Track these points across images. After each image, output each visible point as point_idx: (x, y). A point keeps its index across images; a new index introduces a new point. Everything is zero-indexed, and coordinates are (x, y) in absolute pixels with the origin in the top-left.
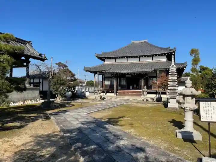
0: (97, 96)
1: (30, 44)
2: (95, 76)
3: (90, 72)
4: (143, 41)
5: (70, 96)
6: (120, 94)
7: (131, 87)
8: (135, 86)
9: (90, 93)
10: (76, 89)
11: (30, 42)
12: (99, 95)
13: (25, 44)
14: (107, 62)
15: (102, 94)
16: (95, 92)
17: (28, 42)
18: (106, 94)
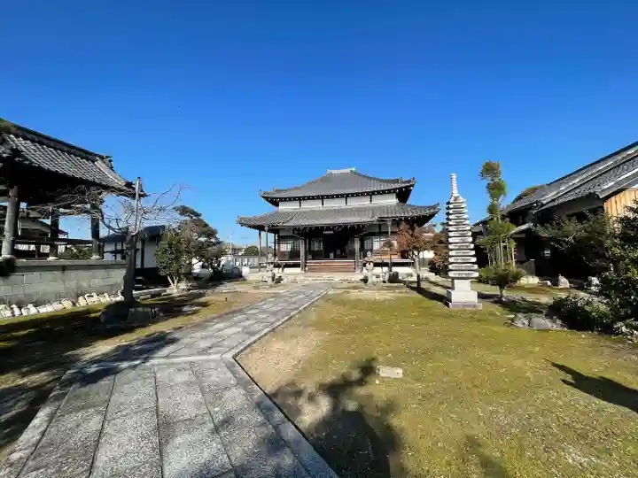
0: (266, 275)
1: (107, 162)
2: (260, 234)
3: (250, 227)
4: (348, 171)
5: (208, 277)
6: (312, 270)
7: (332, 255)
8: (338, 252)
9: (251, 268)
10: (222, 263)
11: (107, 157)
12: (270, 274)
13: (93, 162)
14: (283, 207)
15: (276, 270)
16: (260, 267)
17: (102, 158)
18: (283, 270)
